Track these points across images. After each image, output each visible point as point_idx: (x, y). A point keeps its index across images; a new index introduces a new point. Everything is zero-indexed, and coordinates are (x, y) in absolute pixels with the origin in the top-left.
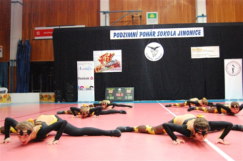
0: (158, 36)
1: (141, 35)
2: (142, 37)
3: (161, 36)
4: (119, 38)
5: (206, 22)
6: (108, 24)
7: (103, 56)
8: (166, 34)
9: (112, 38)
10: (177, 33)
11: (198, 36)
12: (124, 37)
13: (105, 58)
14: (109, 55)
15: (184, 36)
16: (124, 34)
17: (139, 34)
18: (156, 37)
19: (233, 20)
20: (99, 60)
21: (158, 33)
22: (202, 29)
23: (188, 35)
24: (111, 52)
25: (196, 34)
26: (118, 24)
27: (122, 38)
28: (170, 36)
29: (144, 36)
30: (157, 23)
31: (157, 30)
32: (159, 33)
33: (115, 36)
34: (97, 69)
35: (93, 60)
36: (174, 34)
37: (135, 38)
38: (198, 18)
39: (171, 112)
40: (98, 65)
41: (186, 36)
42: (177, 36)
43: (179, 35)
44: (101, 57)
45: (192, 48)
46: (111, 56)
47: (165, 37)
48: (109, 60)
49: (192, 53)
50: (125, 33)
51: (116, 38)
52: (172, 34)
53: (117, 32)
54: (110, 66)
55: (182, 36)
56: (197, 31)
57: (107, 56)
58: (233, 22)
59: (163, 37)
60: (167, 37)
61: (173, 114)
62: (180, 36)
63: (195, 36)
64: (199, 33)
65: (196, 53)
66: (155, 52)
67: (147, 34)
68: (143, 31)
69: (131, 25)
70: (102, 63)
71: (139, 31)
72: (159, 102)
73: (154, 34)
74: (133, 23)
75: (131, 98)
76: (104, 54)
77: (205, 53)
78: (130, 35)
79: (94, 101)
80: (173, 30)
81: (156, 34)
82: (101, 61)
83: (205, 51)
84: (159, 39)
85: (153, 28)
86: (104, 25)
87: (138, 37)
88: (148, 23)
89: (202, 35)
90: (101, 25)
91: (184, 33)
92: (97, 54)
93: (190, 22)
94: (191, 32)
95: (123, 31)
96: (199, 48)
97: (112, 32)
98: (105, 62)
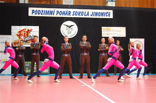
0: (73, 15)
1: (57, 13)
2: (58, 16)
3: (76, 15)
4: (37, 15)
5: (114, 6)
6: (27, 2)
7: (22, 31)
8: (80, 14)
9: (30, 14)
10: (90, 14)
11: (108, 17)
12: (42, 14)
13: (23, 33)
14: (27, 30)
15: (96, 17)
16: (41, 12)
17: (56, 13)
18: (72, 16)
19: (137, 6)
20: (17, 35)
21: (73, 13)
22: (111, 11)
23: (99, 16)
24: (29, 28)
25: (107, 16)
26: (37, 3)
27: (40, 15)
28: (84, 16)
29: (60, 15)
30: (72, 4)
31: (72, 10)
32: (75, 13)
33: (33, 13)
34: (15, 43)
35: (11, 35)
36: (87, 15)
37: (52, 16)
38: (108, 2)
39: (87, 85)
40: (15, 39)
41: (98, 17)
42: (90, 17)
43: (91, 16)
44: (19, 32)
45: (103, 28)
46: (29, 31)
47: (79, 17)
48: (27, 35)
49: (103, 32)
50: (43, 11)
51: (34, 15)
52: (86, 14)
53: (35, 9)
54: (28, 40)
55: (94, 17)
56: (107, 13)
57: (24, 31)
58: (136, 7)
59: (77, 16)
60: (81, 17)
61: (89, 86)
62: (93, 17)
63: (106, 17)
64: (109, 14)
65: (106, 32)
66: (70, 30)
67: (64, 13)
68: (59, 10)
69: (49, 4)
70: (20, 38)
71: (56, 10)
72: (74, 75)
73: (69, 14)
74: (50, 3)
75: (47, 71)
76: (22, 29)
77: (113, 32)
78: (47, 13)
79: (11, 73)
80: (86, 11)
81: (72, 14)
82: (19, 36)
83: (113, 31)
84: (74, 18)
85: (68, 8)
86: (23, 3)
87: (55, 16)
88: (64, 3)
89: (111, 17)
90: (20, 2)
91: (97, 14)
92: (15, 29)
93: (101, 5)
94: (102, 14)
95: (41, 9)
96: (108, 27)
97: (30, 10)
98: (23, 37)
